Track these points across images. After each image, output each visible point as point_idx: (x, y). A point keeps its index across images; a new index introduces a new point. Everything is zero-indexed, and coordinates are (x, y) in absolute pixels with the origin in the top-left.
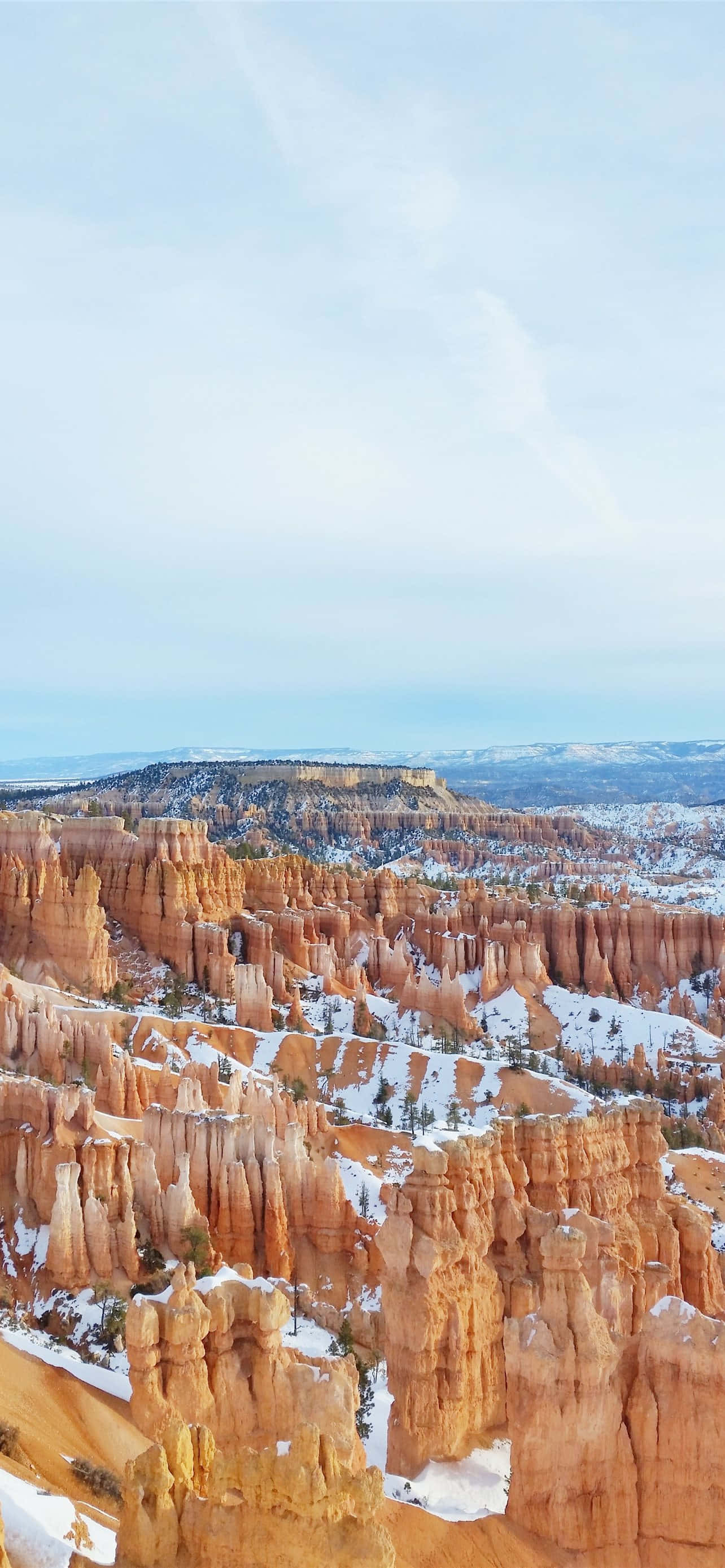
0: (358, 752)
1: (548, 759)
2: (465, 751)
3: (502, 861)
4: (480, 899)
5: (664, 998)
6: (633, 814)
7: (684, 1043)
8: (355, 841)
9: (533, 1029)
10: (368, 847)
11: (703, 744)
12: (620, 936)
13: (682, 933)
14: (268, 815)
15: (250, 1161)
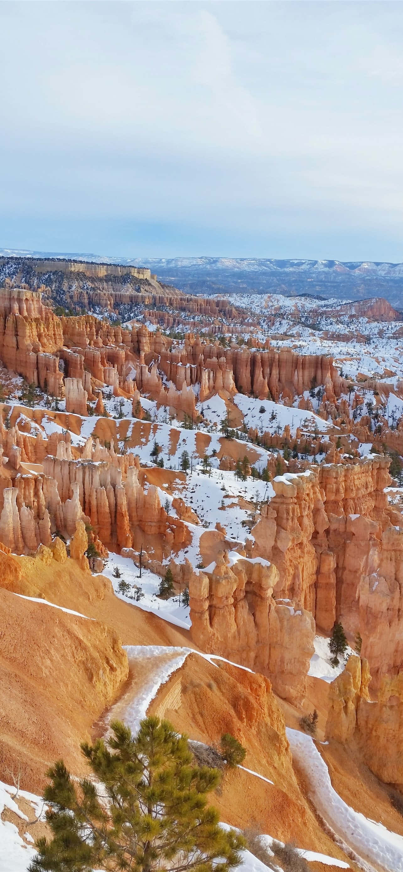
0: (99, 257)
1: (208, 266)
2: (161, 260)
3: (188, 324)
4: (196, 344)
5: (296, 401)
6: (257, 300)
7: (310, 424)
8: (104, 310)
9: (230, 417)
10: (112, 314)
11: (293, 261)
12: (274, 368)
13: (307, 366)
14: (52, 291)
15: (108, 487)
